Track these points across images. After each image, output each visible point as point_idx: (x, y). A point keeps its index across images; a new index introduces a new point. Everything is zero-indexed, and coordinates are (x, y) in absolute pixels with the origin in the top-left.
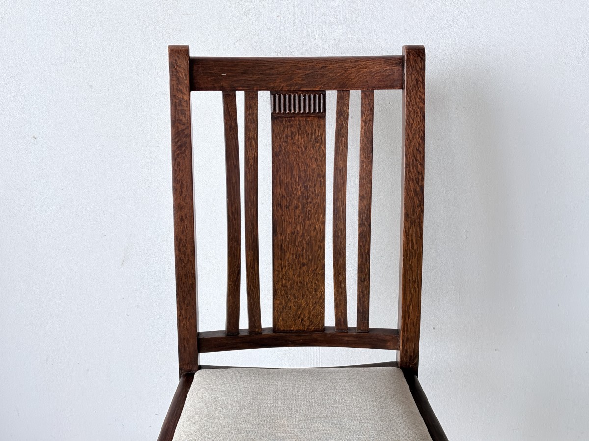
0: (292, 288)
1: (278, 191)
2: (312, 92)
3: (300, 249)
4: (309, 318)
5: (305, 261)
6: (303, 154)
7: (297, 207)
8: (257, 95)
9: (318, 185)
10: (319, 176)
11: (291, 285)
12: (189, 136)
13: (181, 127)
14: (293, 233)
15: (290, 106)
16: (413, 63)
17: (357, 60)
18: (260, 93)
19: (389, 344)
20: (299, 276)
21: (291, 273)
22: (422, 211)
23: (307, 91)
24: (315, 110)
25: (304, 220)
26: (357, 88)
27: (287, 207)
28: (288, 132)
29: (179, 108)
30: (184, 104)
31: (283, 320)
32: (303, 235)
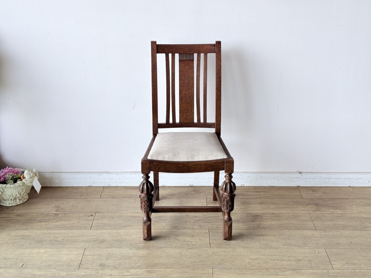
0: (185, 110)
1: (181, 82)
2: (190, 54)
3: (187, 99)
4: (190, 119)
5: (188, 102)
6: (188, 71)
7: (186, 86)
8: (175, 55)
9: (192, 80)
10: (192, 77)
11: (184, 109)
12: (156, 66)
13: (154, 63)
14: (185, 94)
15: (184, 58)
16: (218, 46)
17: (203, 45)
18: (176, 54)
19: (212, 126)
20: (187, 106)
21: (184, 106)
22: (221, 87)
23: (189, 54)
24: (191, 59)
25: (188, 90)
26: (202, 53)
27: (183, 86)
28: (183, 65)
29: (154, 58)
30: (155, 57)
31: (182, 119)
32: (188, 94)
